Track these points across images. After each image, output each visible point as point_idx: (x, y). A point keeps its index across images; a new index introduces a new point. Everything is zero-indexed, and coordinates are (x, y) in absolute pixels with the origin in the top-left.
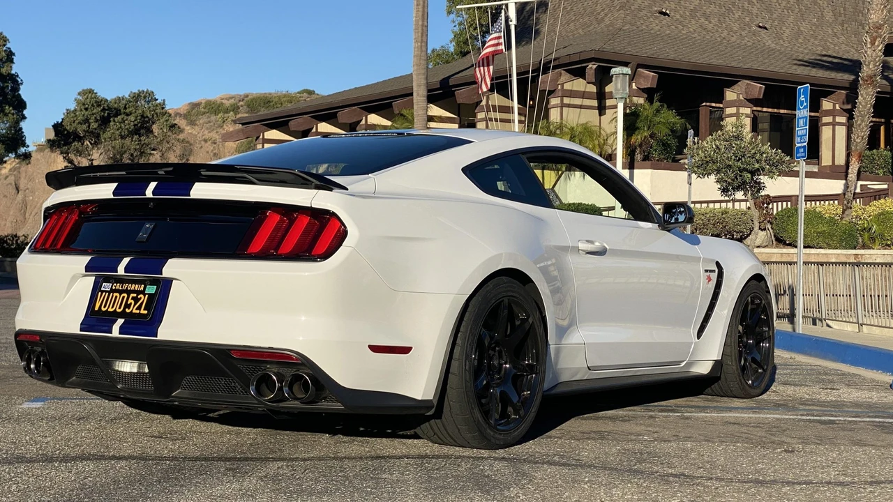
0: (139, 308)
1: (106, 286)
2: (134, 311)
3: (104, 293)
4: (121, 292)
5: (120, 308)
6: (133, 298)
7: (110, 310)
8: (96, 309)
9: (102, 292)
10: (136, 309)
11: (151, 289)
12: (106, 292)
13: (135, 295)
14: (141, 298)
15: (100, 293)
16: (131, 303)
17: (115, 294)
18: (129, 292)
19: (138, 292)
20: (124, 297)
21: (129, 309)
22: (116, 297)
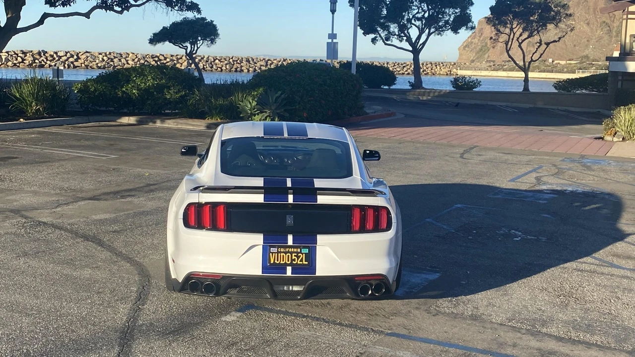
0: (301, 260)
1: (273, 250)
2: (299, 262)
3: (274, 254)
4: (286, 253)
5: (288, 261)
6: (295, 256)
7: (282, 262)
8: (272, 262)
9: (272, 253)
10: (300, 261)
11: (306, 251)
12: (275, 253)
13: (296, 254)
14: (300, 256)
15: (271, 254)
16: (295, 259)
17: (282, 254)
18: (291, 253)
19: (297, 253)
20: (288, 256)
21: (295, 261)
22: (283, 256)
